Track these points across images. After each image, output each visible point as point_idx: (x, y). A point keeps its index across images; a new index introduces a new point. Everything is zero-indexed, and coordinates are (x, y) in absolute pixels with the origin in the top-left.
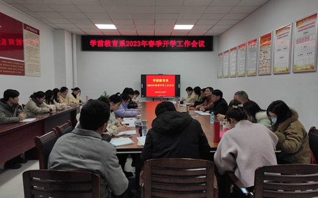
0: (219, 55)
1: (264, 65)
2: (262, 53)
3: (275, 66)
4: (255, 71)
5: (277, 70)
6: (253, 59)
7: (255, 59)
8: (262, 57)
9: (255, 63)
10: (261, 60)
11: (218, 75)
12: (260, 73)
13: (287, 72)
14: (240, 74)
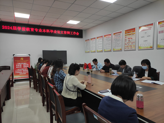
0: (86, 41)
1: (129, 45)
2: (127, 39)
3: (139, 46)
4: (121, 49)
5: (142, 48)
6: (118, 42)
7: (121, 42)
8: (127, 41)
9: (121, 44)
10: (126, 43)
11: (85, 51)
12: (125, 50)
13: (152, 49)
14: (106, 50)
